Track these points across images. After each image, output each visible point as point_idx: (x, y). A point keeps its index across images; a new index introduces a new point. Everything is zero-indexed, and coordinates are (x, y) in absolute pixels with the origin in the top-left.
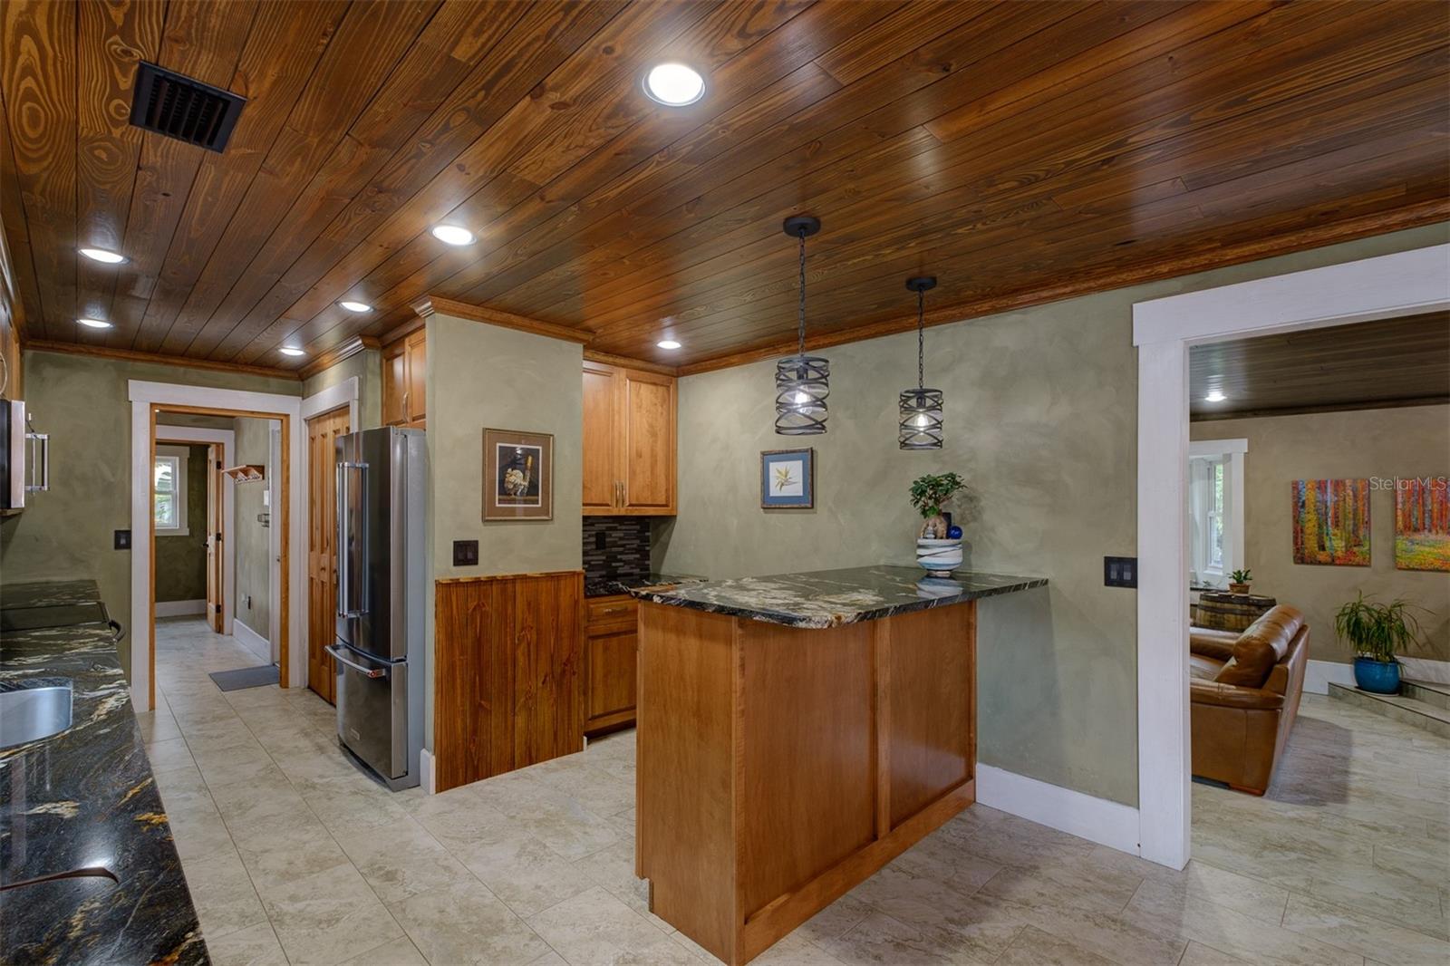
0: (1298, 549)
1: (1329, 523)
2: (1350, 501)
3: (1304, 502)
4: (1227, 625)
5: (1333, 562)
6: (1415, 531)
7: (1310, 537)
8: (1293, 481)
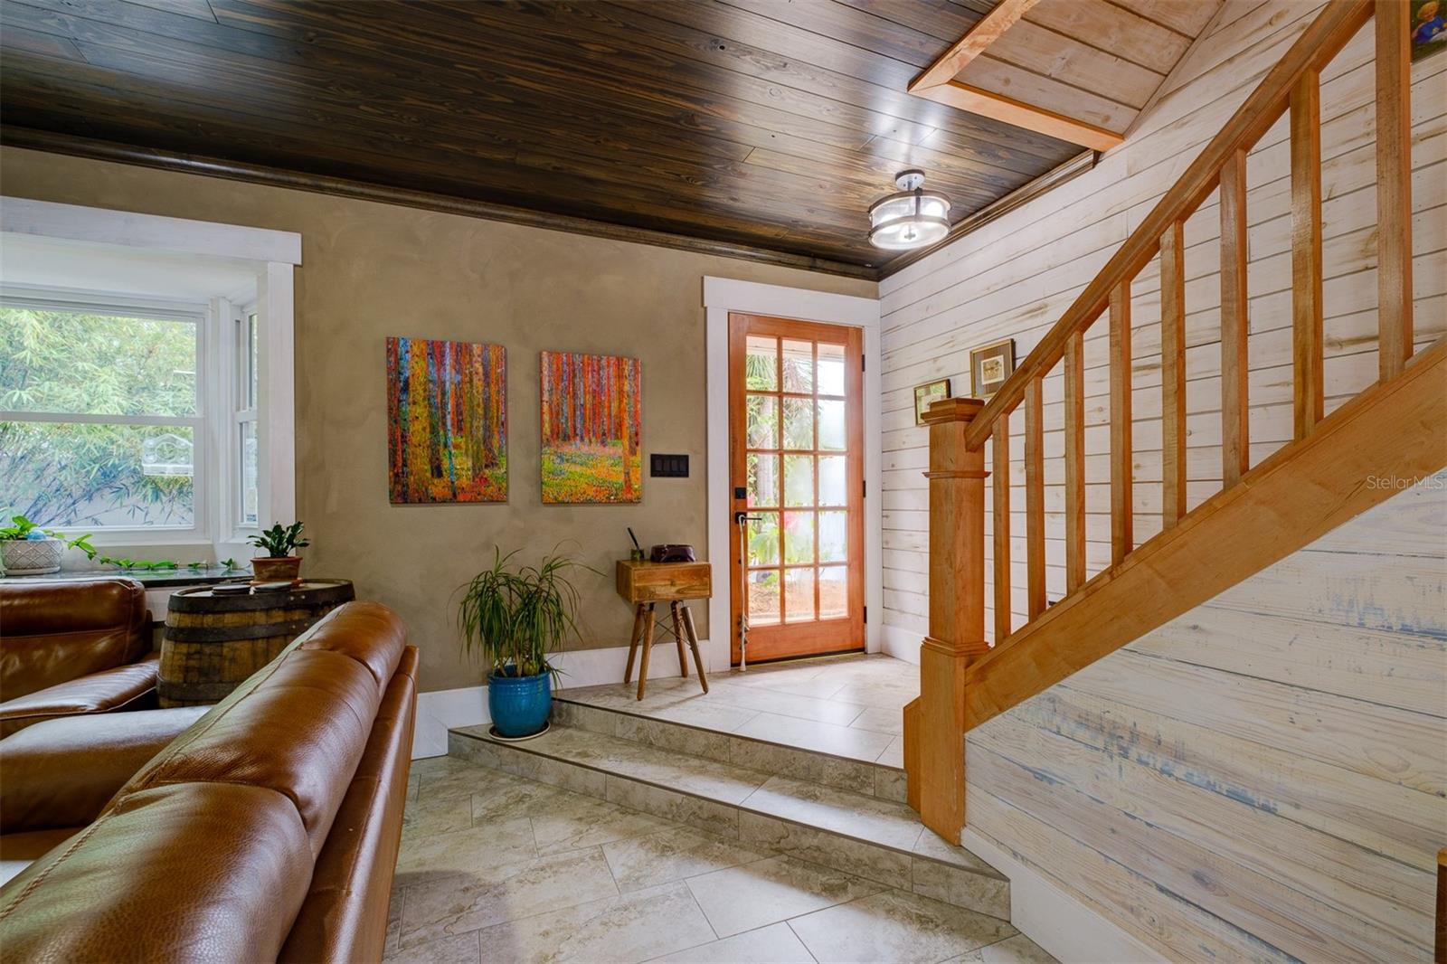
0: (396, 475)
1: (449, 423)
2: (478, 383)
3: (407, 382)
5: (454, 497)
6: (564, 440)
7: (419, 451)
8: (388, 338)
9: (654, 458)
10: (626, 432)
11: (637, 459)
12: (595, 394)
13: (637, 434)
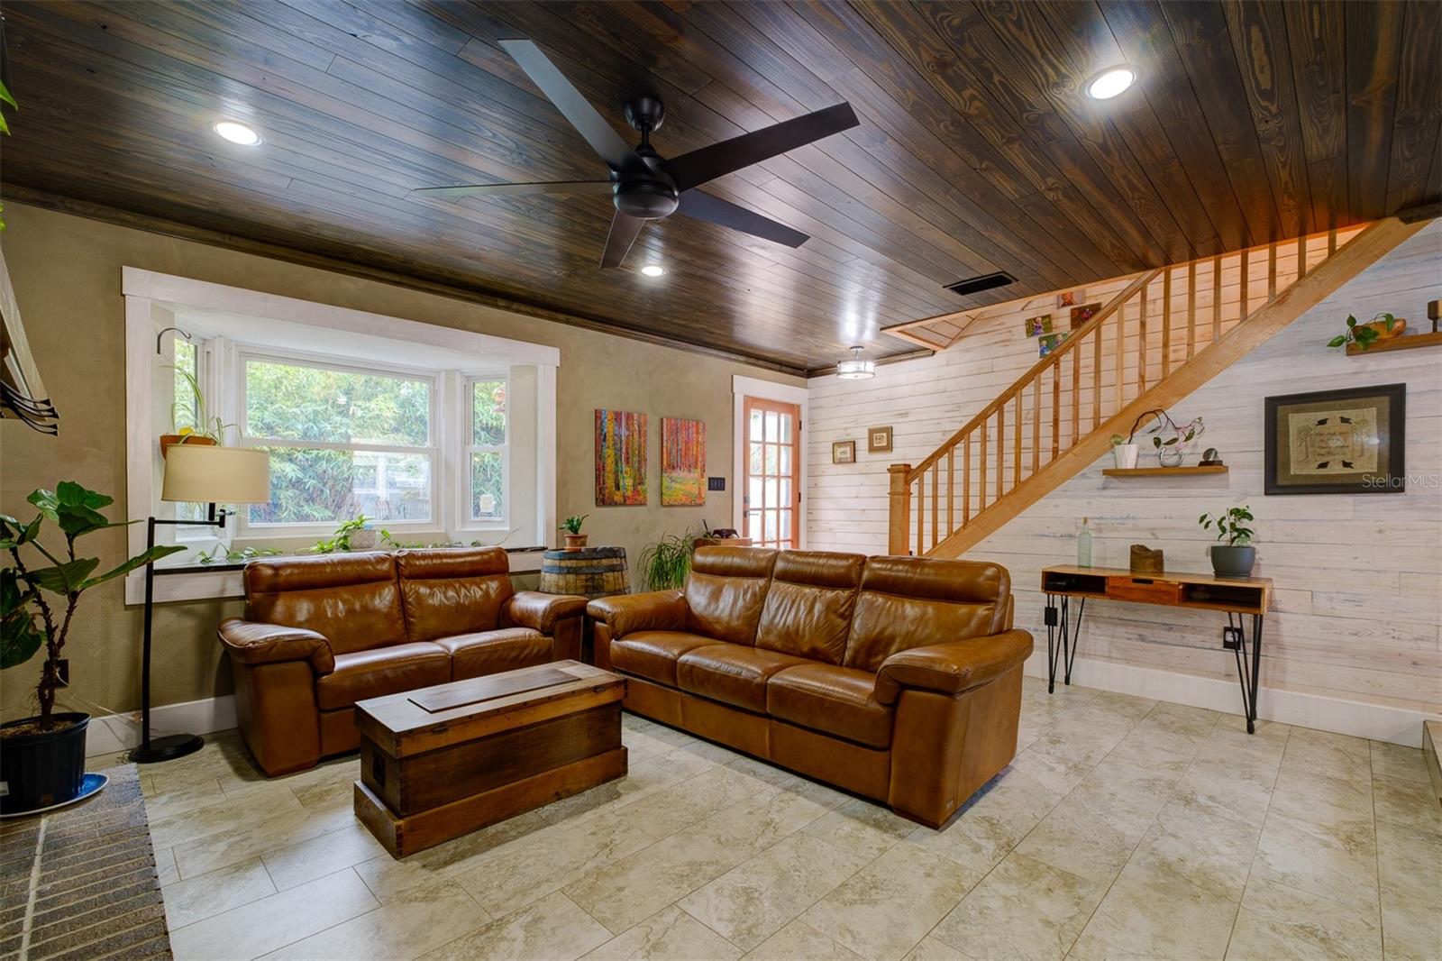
0: (599, 489)
1: (623, 459)
3: (604, 435)
4: (608, 587)
5: (624, 504)
6: (672, 469)
7: (609, 475)
8: (596, 411)
9: (710, 479)
10: (699, 467)
11: (704, 480)
12: (687, 443)
13: (703, 466)
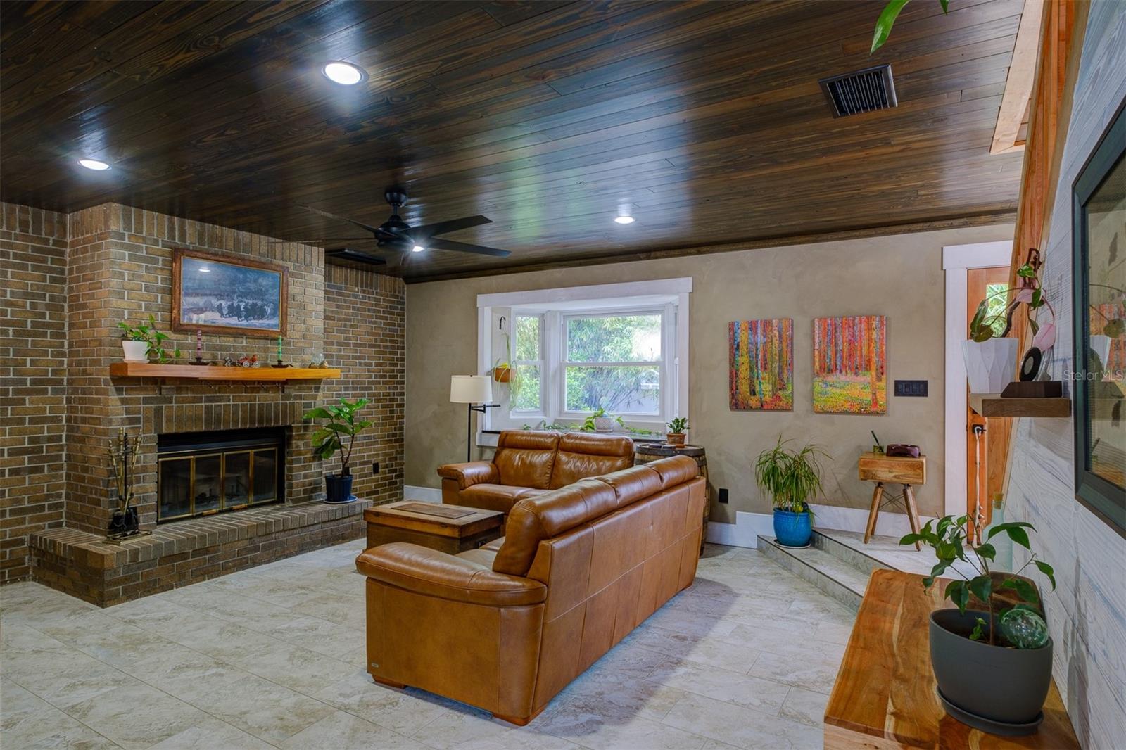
0: (733, 394)
1: (759, 365)
2: (776, 342)
3: (738, 345)
5: (762, 407)
6: (829, 373)
7: (743, 381)
8: (729, 323)
9: (897, 383)
10: (874, 367)
11: (883, 384)
12: (850, 342)
13: (882, 367)
